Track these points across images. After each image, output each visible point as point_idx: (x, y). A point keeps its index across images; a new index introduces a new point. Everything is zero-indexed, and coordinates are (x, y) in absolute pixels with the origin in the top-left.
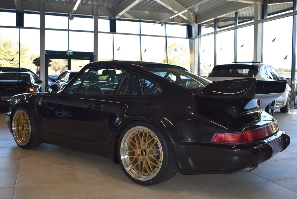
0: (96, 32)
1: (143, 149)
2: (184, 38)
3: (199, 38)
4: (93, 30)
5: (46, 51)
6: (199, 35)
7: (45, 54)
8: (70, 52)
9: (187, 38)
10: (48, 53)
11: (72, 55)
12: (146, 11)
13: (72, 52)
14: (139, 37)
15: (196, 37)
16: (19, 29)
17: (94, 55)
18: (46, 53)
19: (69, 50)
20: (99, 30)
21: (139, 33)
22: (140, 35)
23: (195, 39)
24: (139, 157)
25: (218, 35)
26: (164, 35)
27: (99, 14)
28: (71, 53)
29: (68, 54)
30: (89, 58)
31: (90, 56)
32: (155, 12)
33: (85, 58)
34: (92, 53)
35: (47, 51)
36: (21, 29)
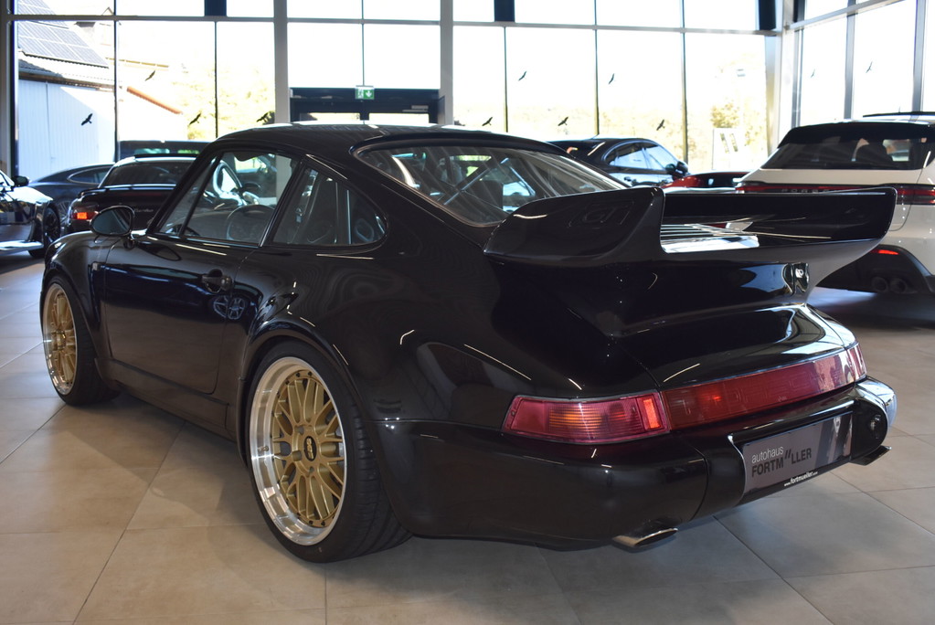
0: (447, 23)
1: (310, 437)
2: (745, 33)
3: (797, 31)
4: (437, 17)
5: (292, 91)
6: (799, 19)
7: (291, 99)
8: (365, 91)
9: (756, 33)
10: (300, 97)
11: (373, 98)
13: (371, 91)
15: (787, 28)
16: (213, 23)
17: (441, 95)
18: (294, 94)
19: (362, 85)
20: (456, 17)
22: (595, 27)
23: (784, 36)
24: (297, 460)
25: (863, 17)
28: (369, 95)
29: (360, 96)
30: (426, 107)
31: (431, 102)
33: (413, 107)
34: (435, 92)
35: (296, 91)
36: (219, 23)
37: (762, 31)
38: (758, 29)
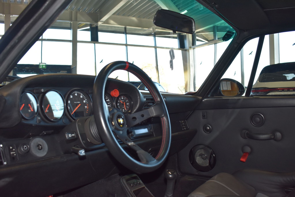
0: (75, 41)
2: (176, 49)
3: (194, 49)
4: (71, 39)
6: (194, 45)
8: (43, 65)
9: (179, 49)
10: (16, 68)
11: (46, 68)
12: (134, 16)
13: (45, 65)
14: (124, 47)
15: (190, 47)
17: (72, 68)
19: (42, 63)
20: (78, 39)
21: (125, 43)
22: (126, 45)
23: (190, 51)
26: (154, 45)
27: (78, 20)
28: (44, 67)
29: (41, 67)
31: (68, 69)
32: (144, 18)
33: (61, 71)
34: (70, 66)
37: (181, 49)
38: (180, 47)
